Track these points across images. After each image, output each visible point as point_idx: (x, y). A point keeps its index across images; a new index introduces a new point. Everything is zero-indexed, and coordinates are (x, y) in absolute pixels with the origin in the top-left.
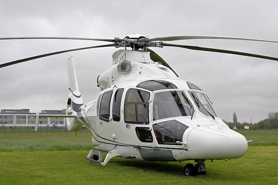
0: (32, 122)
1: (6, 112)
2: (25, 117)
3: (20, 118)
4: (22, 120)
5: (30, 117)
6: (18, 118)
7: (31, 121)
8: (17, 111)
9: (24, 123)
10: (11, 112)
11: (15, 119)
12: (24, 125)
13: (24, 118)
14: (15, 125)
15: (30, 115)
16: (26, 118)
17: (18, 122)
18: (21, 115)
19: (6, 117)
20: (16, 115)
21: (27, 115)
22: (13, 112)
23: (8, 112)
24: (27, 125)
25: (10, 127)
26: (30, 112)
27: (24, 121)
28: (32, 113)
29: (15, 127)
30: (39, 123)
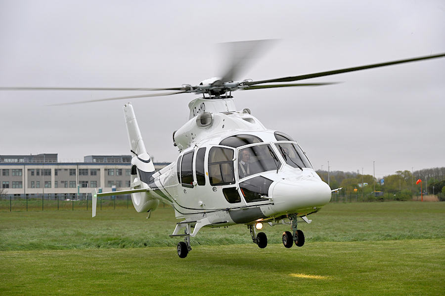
0: (63, 184)
1: (6, 160)
2: (48, 173)
3: (38, 174)
4: (43, 178)
5: (59, 172)
6: (33, 173)
7: (62, 182)
8: (31, 159)
9: (47, 185)
10: (16, 160)
11: (25, 177)
12: (47, 191)
13: (46, 175)
14: (26, 190)
15: (60, 167)
16: (50, 174)
17: (32, 185)
18: (41, 167)
19: (7, 174)
20: (27, 167)
21: (53, 168)
22: (21, 160)
23: (10, 161)
24: (52, 190)
25: (15, 195)
26: (59, 161)
27: (46, 182)
28: (63, 162)
29: (27, 194)
30: (81, 185)
